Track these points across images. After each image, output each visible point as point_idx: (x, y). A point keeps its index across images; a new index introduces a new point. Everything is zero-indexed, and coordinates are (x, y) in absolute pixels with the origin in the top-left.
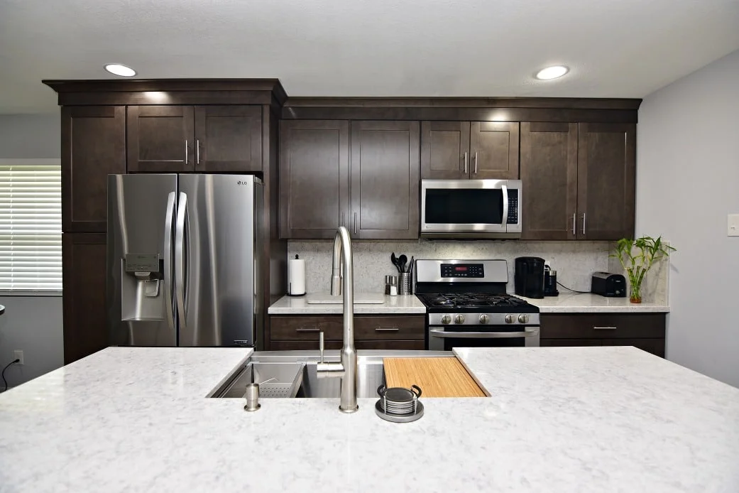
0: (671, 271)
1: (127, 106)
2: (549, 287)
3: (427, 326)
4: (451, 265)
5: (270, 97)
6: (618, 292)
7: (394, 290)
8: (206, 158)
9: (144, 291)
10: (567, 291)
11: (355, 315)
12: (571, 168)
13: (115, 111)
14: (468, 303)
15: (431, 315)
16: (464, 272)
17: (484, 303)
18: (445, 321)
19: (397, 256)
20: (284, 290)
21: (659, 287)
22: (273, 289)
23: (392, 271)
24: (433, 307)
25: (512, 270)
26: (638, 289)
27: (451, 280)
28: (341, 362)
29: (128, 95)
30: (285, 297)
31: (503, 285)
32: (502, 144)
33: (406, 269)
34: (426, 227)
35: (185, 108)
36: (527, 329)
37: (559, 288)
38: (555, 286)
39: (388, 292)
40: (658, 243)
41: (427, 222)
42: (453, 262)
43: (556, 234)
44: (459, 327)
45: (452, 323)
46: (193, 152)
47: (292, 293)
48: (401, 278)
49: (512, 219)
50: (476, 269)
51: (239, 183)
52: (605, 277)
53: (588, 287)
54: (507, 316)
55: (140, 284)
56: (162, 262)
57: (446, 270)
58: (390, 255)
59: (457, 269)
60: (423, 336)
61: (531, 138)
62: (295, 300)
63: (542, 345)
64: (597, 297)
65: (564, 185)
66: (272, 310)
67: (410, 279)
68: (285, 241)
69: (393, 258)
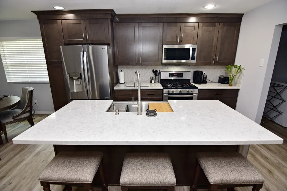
0: (243, 77)
1: (61, 20)
2: (204, 80)
3: (163, 93)
4: (173, 73)
5: (110, 15)
6: (226, 82)
7: (153, 81)
8: (90, 39)
9: (76, 83)
10: (210, 82)
11: (141, 90)
12: (215, 39)
13: (58, 22)
14: (176, 86)
15: (164, 90)
16: (176, 76)
17: (181, 86)
18: (168, 92)
19: (155, 71)
20: (118, 82)
21: (238, 81)
22: (115, 82)
23: (153, 75)
24: (165, 87)
25: (192, 75)
26: (232, 82)
27: (173, 78)
28: (138, 104)
29: (61, 16)
30: (118, 84)
31: (189, 80)
32: (192, 31)
33: (157, 75)
34: (164, 61)
35: (82, 20)
36: (194, 94)
37: (207, 80)
38: (206, 80)
39: (151, 82)
40: (240, 67)
41: (164, 59)
42: (174, 72)
43: (208, 63)
44: (173, 94)
45: (170, 92)
46: (86, 36)
47: (121, 83)
48: (155, 77)
49: (193, 59)
50: (180, 74)
51: (103, 48)
52: (223, 77)
53: (217, 80)
54: (188, 90)
55: (74, 81)
56: (81, 74)
57: (171, 75)
58: (152, 70)
59: (174, 74)
60: (161, 96)
61: (202, 28)
62: (121, 85)
63: (198, 99)
64: (220, 84)
65: (212, 46)
66: (115, 88)
67: (159, 78)
68: (117, 66)
69: (153, 71)
